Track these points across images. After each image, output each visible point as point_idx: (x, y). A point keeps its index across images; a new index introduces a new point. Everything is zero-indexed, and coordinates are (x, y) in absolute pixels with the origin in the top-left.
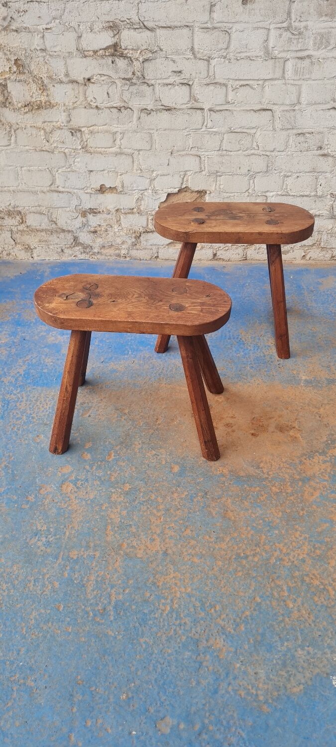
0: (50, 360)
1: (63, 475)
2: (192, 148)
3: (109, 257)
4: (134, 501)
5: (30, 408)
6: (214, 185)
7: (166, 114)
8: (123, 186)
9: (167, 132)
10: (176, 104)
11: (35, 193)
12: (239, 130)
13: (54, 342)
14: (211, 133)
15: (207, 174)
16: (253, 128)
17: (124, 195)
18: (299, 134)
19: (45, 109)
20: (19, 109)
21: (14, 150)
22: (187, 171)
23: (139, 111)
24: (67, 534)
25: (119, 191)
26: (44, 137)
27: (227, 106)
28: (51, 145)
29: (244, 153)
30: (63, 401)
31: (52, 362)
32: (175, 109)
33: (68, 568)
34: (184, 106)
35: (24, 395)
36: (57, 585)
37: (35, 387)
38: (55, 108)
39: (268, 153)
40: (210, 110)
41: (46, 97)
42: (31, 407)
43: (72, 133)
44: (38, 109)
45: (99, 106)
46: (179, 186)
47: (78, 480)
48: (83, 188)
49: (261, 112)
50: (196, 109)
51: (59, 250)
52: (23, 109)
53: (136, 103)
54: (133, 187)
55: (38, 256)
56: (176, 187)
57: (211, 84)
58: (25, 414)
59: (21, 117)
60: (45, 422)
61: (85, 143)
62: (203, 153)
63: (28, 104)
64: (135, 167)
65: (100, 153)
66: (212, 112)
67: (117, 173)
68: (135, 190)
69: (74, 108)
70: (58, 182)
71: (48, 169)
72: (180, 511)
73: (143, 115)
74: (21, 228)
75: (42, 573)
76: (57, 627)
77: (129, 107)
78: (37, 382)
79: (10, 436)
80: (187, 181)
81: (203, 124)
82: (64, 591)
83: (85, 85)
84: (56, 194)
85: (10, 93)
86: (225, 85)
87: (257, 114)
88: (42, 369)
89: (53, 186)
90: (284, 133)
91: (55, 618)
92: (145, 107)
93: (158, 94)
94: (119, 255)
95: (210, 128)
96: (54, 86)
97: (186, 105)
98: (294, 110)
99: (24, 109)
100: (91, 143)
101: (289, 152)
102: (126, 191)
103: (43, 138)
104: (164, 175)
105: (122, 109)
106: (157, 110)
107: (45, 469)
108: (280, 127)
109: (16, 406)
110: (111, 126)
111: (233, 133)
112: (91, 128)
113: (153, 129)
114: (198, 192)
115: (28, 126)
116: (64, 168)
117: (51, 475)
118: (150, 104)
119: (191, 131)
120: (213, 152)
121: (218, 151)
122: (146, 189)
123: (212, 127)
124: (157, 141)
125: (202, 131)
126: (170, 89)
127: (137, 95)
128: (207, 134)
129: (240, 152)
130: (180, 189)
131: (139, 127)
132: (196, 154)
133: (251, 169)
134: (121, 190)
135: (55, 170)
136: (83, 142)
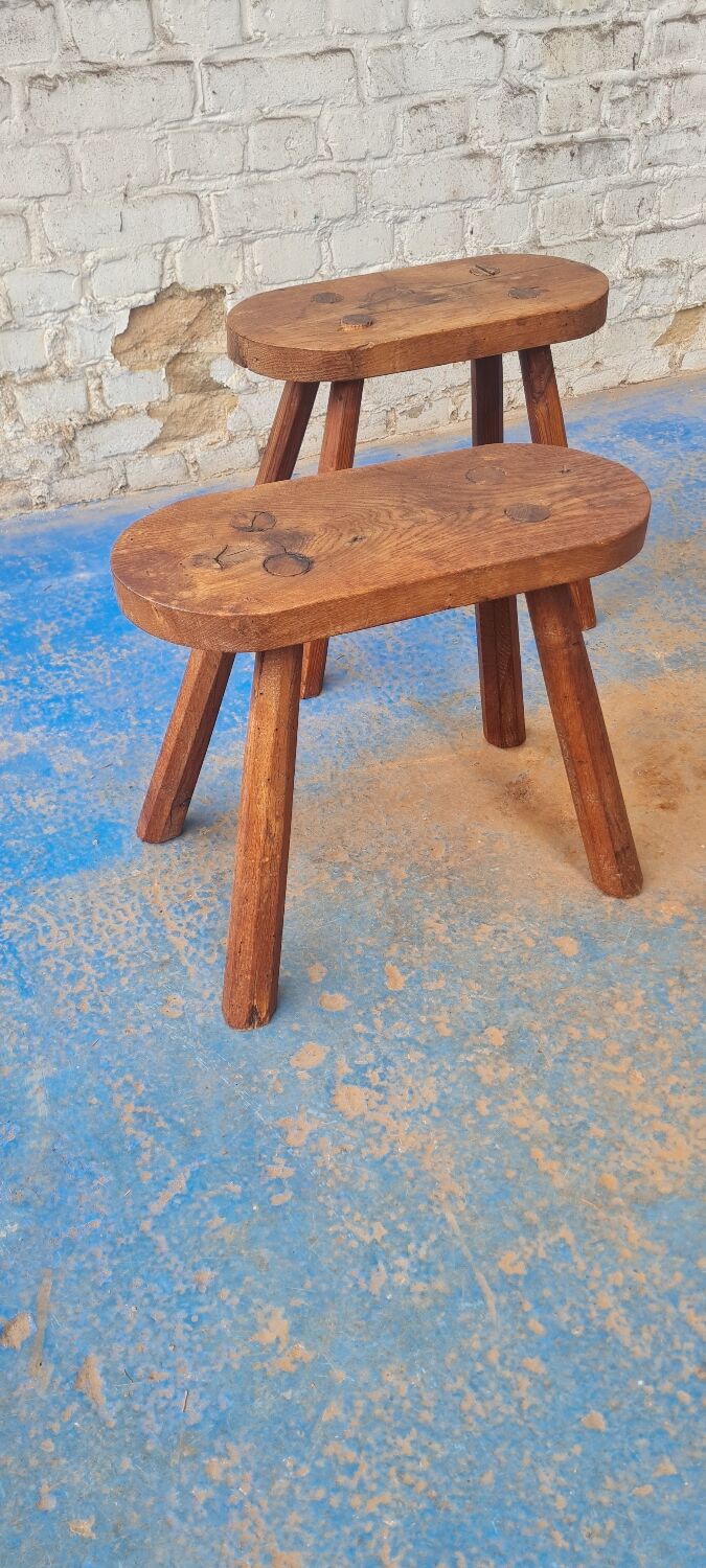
0: (40, 800)
1: (316, 1072)
2: (173, 175)
3: (2, 514)
4: (541, 1060)
5: (86, 938)
6: (240, 269)
7: (96, 88)
8: (9, 307)
9: (105, 136)
10: (118, 54)
12: (281, 113)
13: (14, 753)
14: (216, 127)
15: (221, 241)
16: (314, 103)
17: (16, 332)
18: (416, 108)
22: (168, 241)
23: (23, 82)
24: (451, 1217)
25: (1, 324)
27: (247, 48)
29: (301, 172)
31: (50, 803)
32: (118, 68)
33: (528, 1306)
34: (141, 59)
35: (42, 911)
36: (535, 1364)
37: (55, 880)
39: (353, 166)
40: (208, 63)
42: (84, 933)
46: (155, 283)
47: (364, 1069)
49: (326, 58)
50: (172, 63)
53: (13, 62)
54: (38, 306)
56: (148, 287)
58: (82, 959)
60: (155, 959)
62: (203, 186)
64: (36, 248)
66: (212, 70)
68: (44, 313)
72: (661, 1040)
73: (37, 94)
75: (475, 1355)
76: (632, 1479)
78: (50, 865)
79: (87, 1031)
80: (173, 267)
81: (194, 103)
82: (568, 1372)
87: (321, 60)
88: (38, 829)
90: (384, 107)
91: (608, 1456)
92: (38, 70)
93: (67, 30)
94: (25, 504)
95: (209, 115)
97: (146, 56)
98: (399, 46)
101: (400, 158)
102: (20, 320)
104: (113, 260)
106: (72, 77)
107: (255, 1079)
108: (374, 92)
109: (39, 947)
111: (271, 122)
113: (68, 133)
114: (205, 293)
117: (285, 1086)
118: (51, 61)
119: (167, 126)
120: (228, 179)
121: (238, 174)
122: (72, 307)
123: (218, 110)
124: (82, 164)
125: (195, 125)
126: (99, 12)
127: (13, 36)
128: (205, 131)
129: (291, 170)
130: (158, 291)
131: (30, 132)
132: (188, 189)
133: (321, 212)
134: (7, 318)
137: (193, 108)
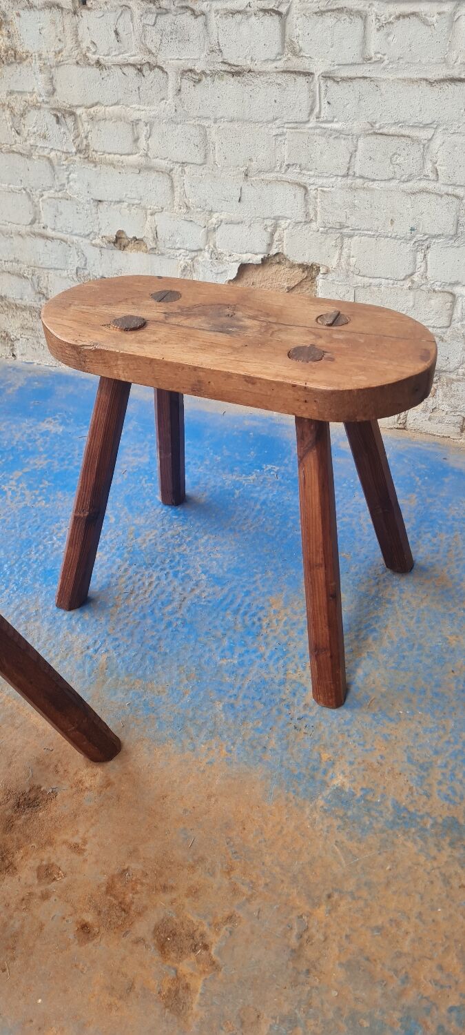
2: (288, 166)
6: (337, 256)
8: (156, 238)
9: (236, 125)
10: (252, 60)
11: (8, 235)
12: (392, 130)
14: (329, 132)
15: (321, 229)
16: (426, 126)
17: (159, 256)
19: (8, 65)
22: (277, 219)
23: (177, 73)
25: (150, 247)
26: (11, 124)
27: (366, 67)
28: (26, 141)
29: (403, 186)
32: (250, 71)
34: (270, 67)
38: (25, 63)
40: (327, 77)
41: (6, 39)
43: (57, 117)
45: (102, 62)
46: (263, 248)
48: (88, 235)
49: (445, 86)
50: (295, 72)
53: (172, 58)
54: (175, 242)
55: (22, 355)
56: (257, 251)
57: (328, 11)
61: (84, 142)
62: (311, 181)
64: (177, 200)
65: (112, 164)
66: (330, 83)
67: (144, 208)
68: (179, 249)
69: (59, 64)
70: (43, 218)
71: (25, 189)
73: (186, 84)
77: (161, 64)
80: (281, 240)
81: (312, 110)
83: (75, 13)
84: (41, 242)
86: (363, 16)
87: (436, 89)
89: (36, 225)
92: (190, 66)
93: (215, 34)
95: (323, 122)
96: (18, 15)
97: (275, 64)
100: (95, 143)
102: (162, 249)
103: (9, 125)
104: (231, 223)
105: (145, 68)
106: (214, 74)
110: (127, 106)
111: (379, 137)
112: (92, 110)
113: (208, 118)
114: (304, 267)
116: (52, 191)
118: (199, 59)
119: (286, 125)
120: (334, 179)
121: (343, 176)
122: (199, 250)
123: (330, 119)
124: (216, 144)
125: (309, 128)
126: (239, 24)
127: (174, 36)
128: (319, 135)
129: (394, 183)
130: (266, 255)
131: (179, 112)
132: (298, 180)
133: (418, 225)
134: (153, 245)
135: (38, 192)
136: (79, 139)
137: (310, 114)
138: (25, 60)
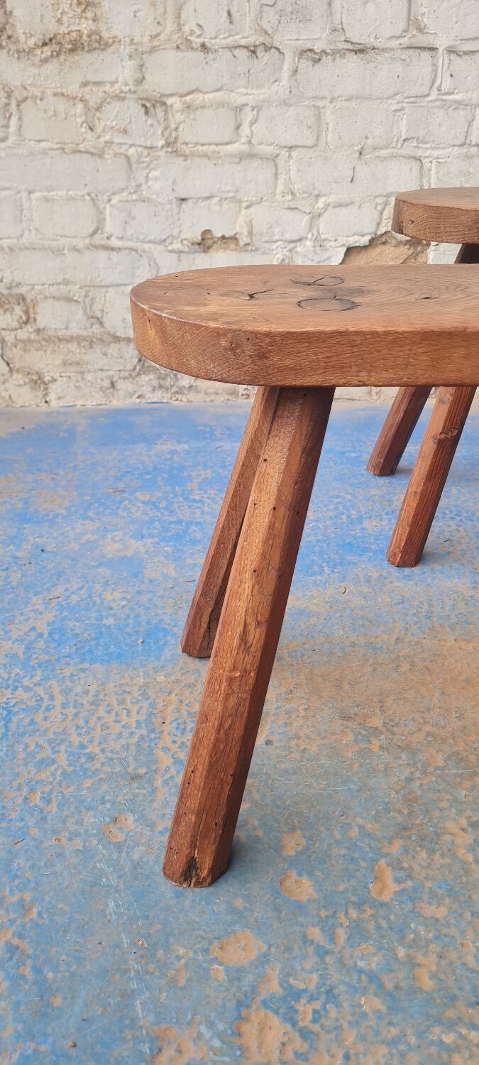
0: (117, 595)
1: (236, 975)
2: (405, 140)
3: (213, 397)
5: (78, 727)
7: (354, 62)
8: (251, 234)
9: (353, 104)
10: (376, 38)
11: (58, 252)
13: (121, 554)
14: (448, 104)
17: (254, 253)
19: (89, 51)
20: (31, 50)
21: (16, 151)
22: (390, 195)
23: (295, 54)
25: (242, 243)
26: (83, 118)
28: (99, 137)
30: (230, 686)
31: (123, 599)
32: (374, 48)
34: (394, 43)
35: (56, 689)
37: (86, 665)
38: (110, 50)
40: (451, 51)
41: (91, 22)
42: (81, 723)
43: (146, 108)
44: (72, 50)
45: (208, 45)
46: (372, 229)
47: (297, 995)
48: (165, 240)
50: (420, 48)
51: (107, 383)
52: (38, 52)
53: (290, 37)
54: (273, 234)
55: (59, 398)
56: (366, 231)
58: (63, 748)
59: (35, 70)
60: (130, 770)
61: (174, 134)
62: (427, 153)
63: (51, 40)
64: (280, 187)
65: (206, 156)
66: (453, 57)
67: (240, 202)
68: (277, 241)
69: (153, 50)
70: (109, 227)
71: (89, 194)
73: (304, 64)
74: (22, 334)
77: (277, 44)
78: (90, 651)
79: (20, 824)
80: (390, 218)
81: (433, 83)
84: (103, 255)
85: (11, 13)
88: (100, 618)
89: (97, 237)
92: (309, 45)
93: (338, 15)
94: (234, 393)
95: (444, 94)
97: (401, 41)
99: (42, 52)
100: (186, 134)
102: (257, 244)
103: (79, 120)
104: (340, 205)
105: (259, 50)
106: (334, 53)
107: (160, 953)
109: (32, 722)
110: (232, 91)
112: (188, 98)
113: (324, 98)
115: (49, 92)
116: (125, 194)
117: (190, 980)
118: (319, 39)
119: (406, 100)
120: (450, 150)
121: (460, 146)
122: (300, 240)
123: (451, 91)
124: (330, 125)
125: (431, 101)
127: (294, 17)
128: (439, 108)
130: (374, 236)
131: (293, 92)
132: (414, 154)
134: (247, 240)
135: (105, 197)
136: (168, 131)
137: (431, 87)
138: (110, 46)
